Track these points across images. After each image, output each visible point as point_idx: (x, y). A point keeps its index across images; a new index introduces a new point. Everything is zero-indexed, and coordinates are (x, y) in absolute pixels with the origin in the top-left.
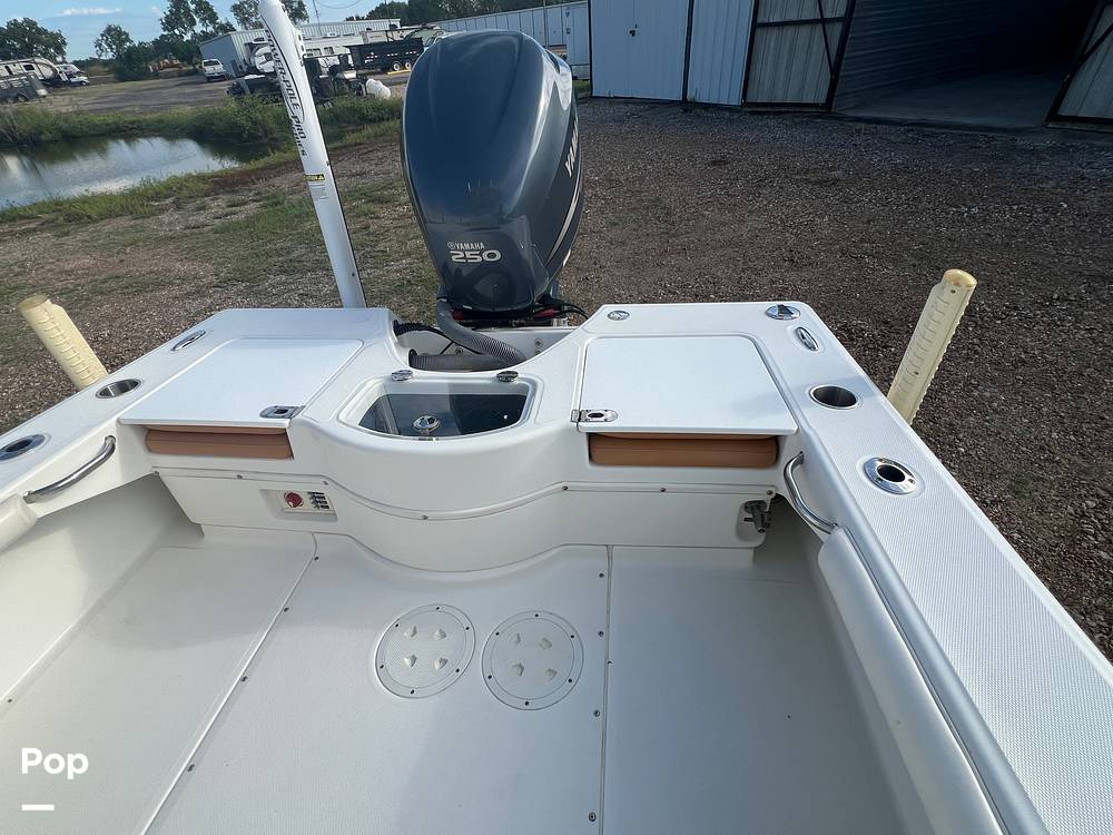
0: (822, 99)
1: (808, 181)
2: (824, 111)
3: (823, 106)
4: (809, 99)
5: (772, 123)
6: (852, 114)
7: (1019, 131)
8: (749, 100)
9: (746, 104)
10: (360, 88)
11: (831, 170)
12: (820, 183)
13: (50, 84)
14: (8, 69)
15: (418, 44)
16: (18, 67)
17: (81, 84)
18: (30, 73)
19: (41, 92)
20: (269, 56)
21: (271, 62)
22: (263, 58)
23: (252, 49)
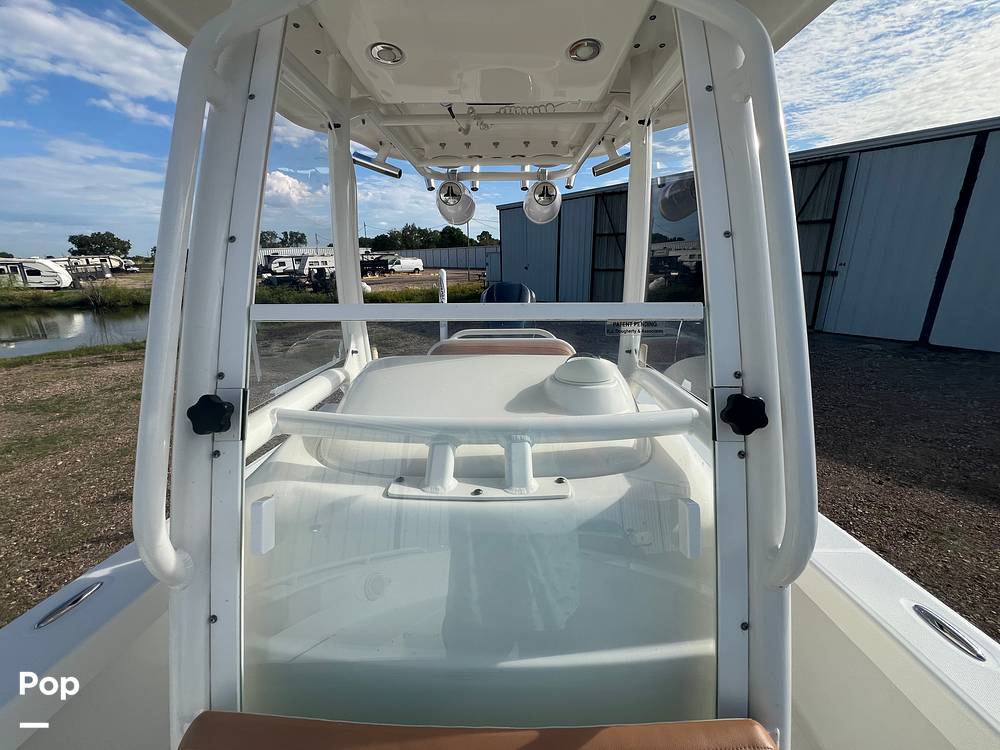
13: (114, 271)
14: (87, 261)
15: (386, 263)
16: (97, 260)
17: (133, 272)
18: (104, 264)
19: (108, 275)
20: (282, 264)
21: (283, 267)
22: (278, 265)
23: (270, 259)
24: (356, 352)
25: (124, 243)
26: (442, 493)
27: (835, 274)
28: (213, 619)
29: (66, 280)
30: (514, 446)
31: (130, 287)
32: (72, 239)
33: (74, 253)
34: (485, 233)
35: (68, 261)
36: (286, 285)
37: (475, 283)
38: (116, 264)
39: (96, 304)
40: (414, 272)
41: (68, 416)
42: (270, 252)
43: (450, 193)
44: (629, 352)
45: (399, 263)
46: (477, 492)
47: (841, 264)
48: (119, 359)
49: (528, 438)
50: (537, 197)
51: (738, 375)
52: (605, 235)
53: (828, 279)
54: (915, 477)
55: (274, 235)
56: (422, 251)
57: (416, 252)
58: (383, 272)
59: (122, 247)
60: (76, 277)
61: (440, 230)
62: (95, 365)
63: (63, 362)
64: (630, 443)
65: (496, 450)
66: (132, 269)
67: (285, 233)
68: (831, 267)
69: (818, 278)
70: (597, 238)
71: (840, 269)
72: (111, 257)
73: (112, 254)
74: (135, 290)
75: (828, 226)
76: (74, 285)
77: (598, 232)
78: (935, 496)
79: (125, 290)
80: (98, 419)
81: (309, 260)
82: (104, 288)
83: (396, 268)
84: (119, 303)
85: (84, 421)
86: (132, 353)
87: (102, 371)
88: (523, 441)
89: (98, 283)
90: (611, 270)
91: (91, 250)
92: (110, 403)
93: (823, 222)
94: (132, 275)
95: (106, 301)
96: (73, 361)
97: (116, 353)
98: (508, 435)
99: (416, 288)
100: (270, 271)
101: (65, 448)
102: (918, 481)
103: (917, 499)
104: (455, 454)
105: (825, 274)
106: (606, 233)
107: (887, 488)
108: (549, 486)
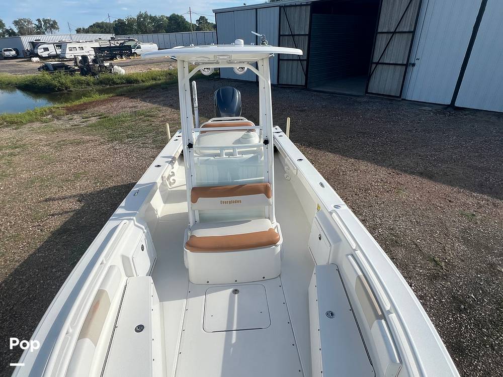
0: (304, 84)
1: (297, 110)
2: (305, 88)
3: (304, 86)
4: (299, 84)
5: (288, 91)
6: (314, 89)
7: (358, 96)
8: (280, 83)
9: (278, 84)
10: (111, 70)
11: (305, 107)
12: (301, 111)
15: (129, 48)
20: (46, 49)
21: (47, 52)
22: (43, 50)
23: (35, 45)
26: (223, 157)
27: (414, 65)
28: (192, 176)
30: (234, 150)
34: (202, 18)
36: (63, 71)
42: (33, 38)
45: (139, 47)
46: (229, 157)
47: (417, 59)
49: (237, 149)
53: (410, 68)
55: (29, 22)
56: (155, 35)
57: (150, 36)
58: (129, 56)
61: (168, 16)
64: (255, 149)
65: (232, 151)
67: (38, 20)
68: (412, 61)
69: (404, 68)
70: (281, 37)
71: (417, 62)
75: (411, 35)
77: (281, 34)
78: (408, 177)
81: (69, 46)
83: (138, 51)
90: (290, 60)
93: (409, 32)
98: (233, 148)
99: (157, 69)
100: (37, 55)
102: (406, 171)
103: (400, 179)
104: (225, 152)
105: (408, 65)
106: (287, 34)
107: (392, 175)
108: (240, 156)
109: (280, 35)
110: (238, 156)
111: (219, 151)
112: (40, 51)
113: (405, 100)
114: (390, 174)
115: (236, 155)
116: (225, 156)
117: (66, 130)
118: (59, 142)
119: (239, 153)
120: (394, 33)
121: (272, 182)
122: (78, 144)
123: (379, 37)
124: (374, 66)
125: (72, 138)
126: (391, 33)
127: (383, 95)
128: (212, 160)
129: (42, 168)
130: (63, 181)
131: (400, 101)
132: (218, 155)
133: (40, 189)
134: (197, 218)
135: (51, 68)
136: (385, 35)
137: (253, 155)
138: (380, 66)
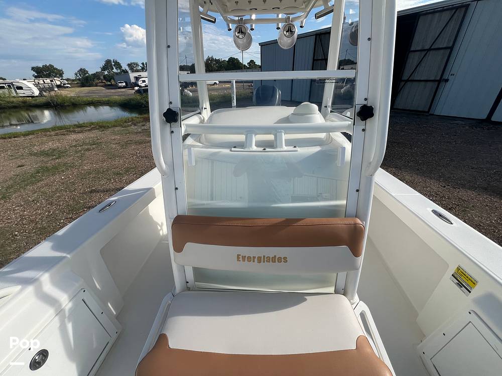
10: (183, 93)
13: (59, 86)
14: (44, 81)
16: (48, 81)
17: (67, 87)
18: (52, 83)
19: (56, 89)
20: (144, 81)
21: (145, 83)
22: (142, 82)
23: (137, 78)
24: (206, 108)
25: (59, 71)
26: (251, 150)
27: (447, 80)
28: (176, 189)
29: (37, 92)
30: (278, 134)
31: (69, 96)
32: (33, 69)
33: (36, 77)
34: (252, 61)
35: (34, 81)
37: (247, 90)
38: (58, 83)
39: (54, 104)
40: (214, 85)
41: (59, 158)
42: (136, 74)
43: (241, 32)
44: (326, 107)
46: (264, 149)
47: (451, 75)
48: (74, 132)
49: (283, 131)
50: (285, 32)
51: (366, 99)
52: (319, 60)
53: (443, 84)
54: (462, 184)
55: (137, 65)
59: (60, 73)
60: (41, 90)
61: (227, 60)
62: (64, 135)
63: (48, 133)
65: (272, 137)
66: (67, 85)
67: (143, 64)
68: (445, 77)
69: (436, 84)
70: (315, 62)
71: (451, 78)
72: (55, 79)
73: (55, 77)
74: (71, 97)
75: (449, 51)
76: (41, 95)
77: (315, 58)
78: (470, 192)
79: (66, 97)
80: (73, 159)
82: (56, 96)
84: (65, 104)
85: (68, 160)
86: (79, 129)
87: (68, 137)
88: (281, 132)
89: (53, 93)
91: (44, 75)
92: (76, 152)
93: (446, 48)
94: (67, 89)
95: (58, 103)
96: (53, 133)
97: (72, 129)
98: (276, 131)
100: (138, 86)
101: (63, 171)
102: (463, 186)
103: (460, 194)
104: (255, 138)
105: (441, 81)
106: (320, 58)
107: (447, 189)
108: (291, 148)
109: (314, 60)
110: (285, 148)
111: (241, 138)
112: (140, 83)
113: (433, 115)
114: (444, 187)
115: (281, 146)
116: (254, 148)
117: (137, 133)
118: (127, 141)
119: (289, 143)
120: (430, 49)
121: (366, 215)
122: (140, 143)
123: (411, 55)
124: (402, 83)
125: (138, 138)
126: (425, 50)
127: (409, 110)
128: (226, 156)
129: (103, 161)
130: (114, 174)
131: (427, 116)
132: (241, 145)
133: (92, 181)
134: (190, 275)
135: (142, 92)
136: (418, 53)
137: (317, 149)
138: (409, 84)
